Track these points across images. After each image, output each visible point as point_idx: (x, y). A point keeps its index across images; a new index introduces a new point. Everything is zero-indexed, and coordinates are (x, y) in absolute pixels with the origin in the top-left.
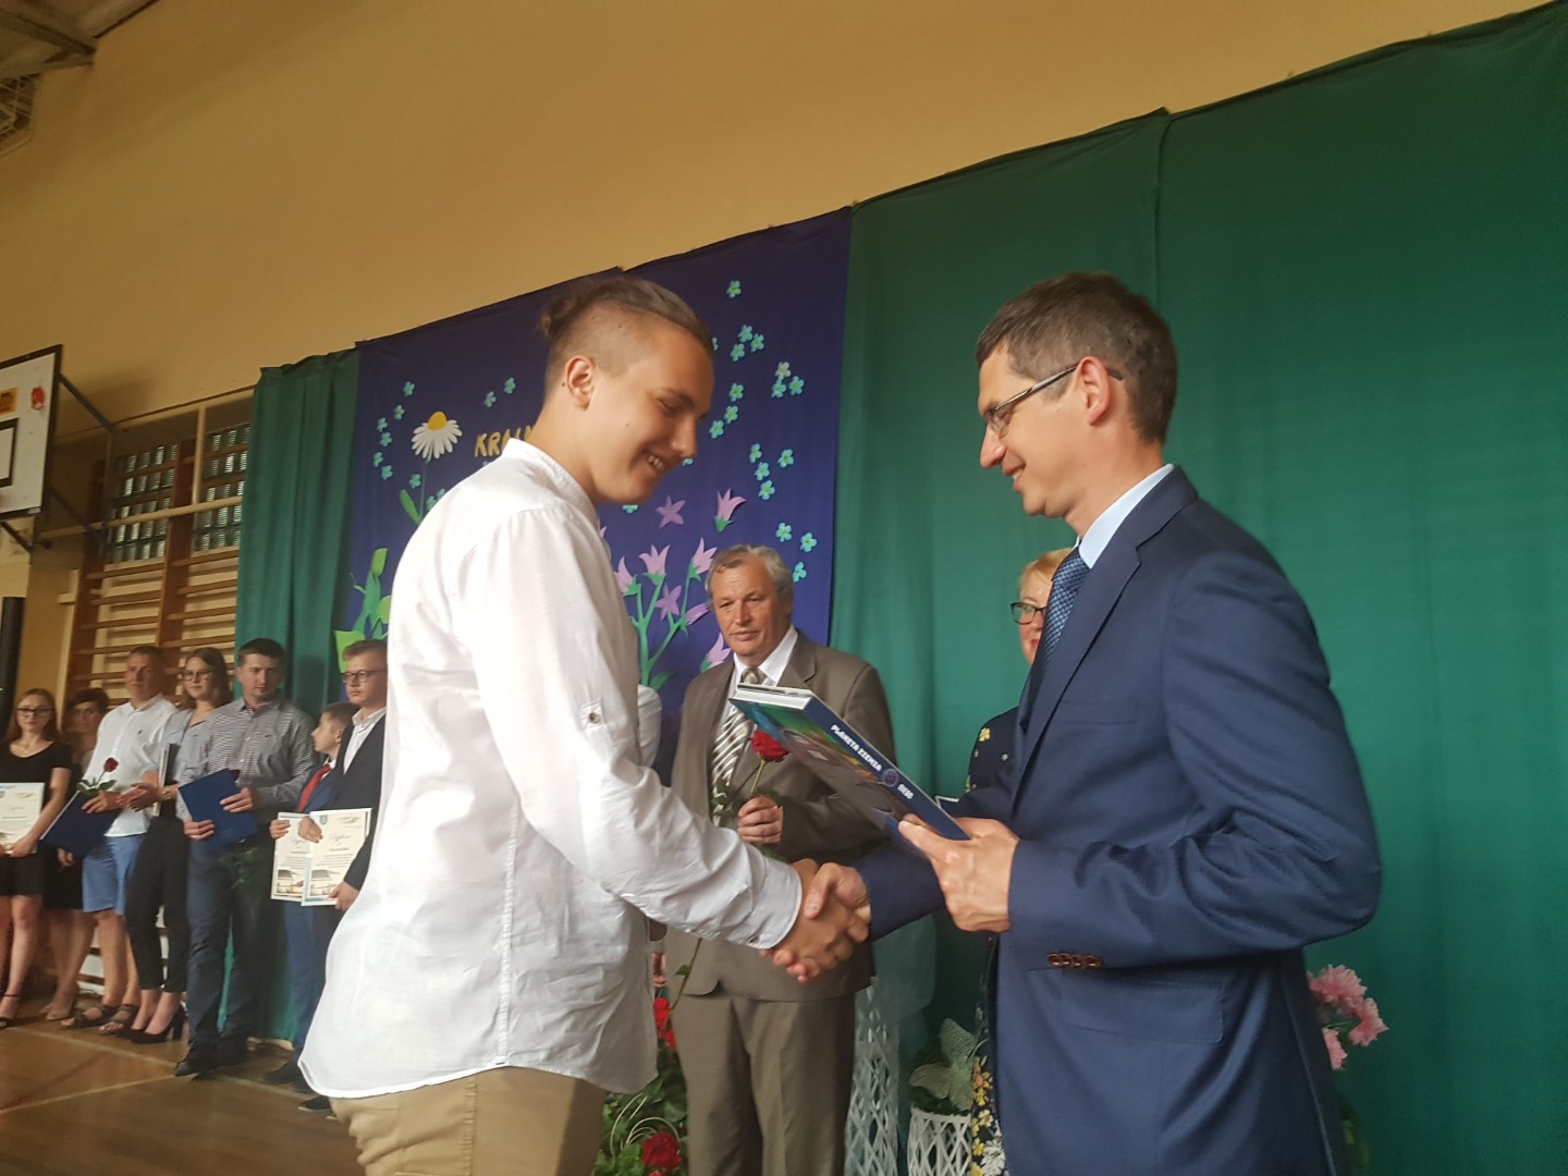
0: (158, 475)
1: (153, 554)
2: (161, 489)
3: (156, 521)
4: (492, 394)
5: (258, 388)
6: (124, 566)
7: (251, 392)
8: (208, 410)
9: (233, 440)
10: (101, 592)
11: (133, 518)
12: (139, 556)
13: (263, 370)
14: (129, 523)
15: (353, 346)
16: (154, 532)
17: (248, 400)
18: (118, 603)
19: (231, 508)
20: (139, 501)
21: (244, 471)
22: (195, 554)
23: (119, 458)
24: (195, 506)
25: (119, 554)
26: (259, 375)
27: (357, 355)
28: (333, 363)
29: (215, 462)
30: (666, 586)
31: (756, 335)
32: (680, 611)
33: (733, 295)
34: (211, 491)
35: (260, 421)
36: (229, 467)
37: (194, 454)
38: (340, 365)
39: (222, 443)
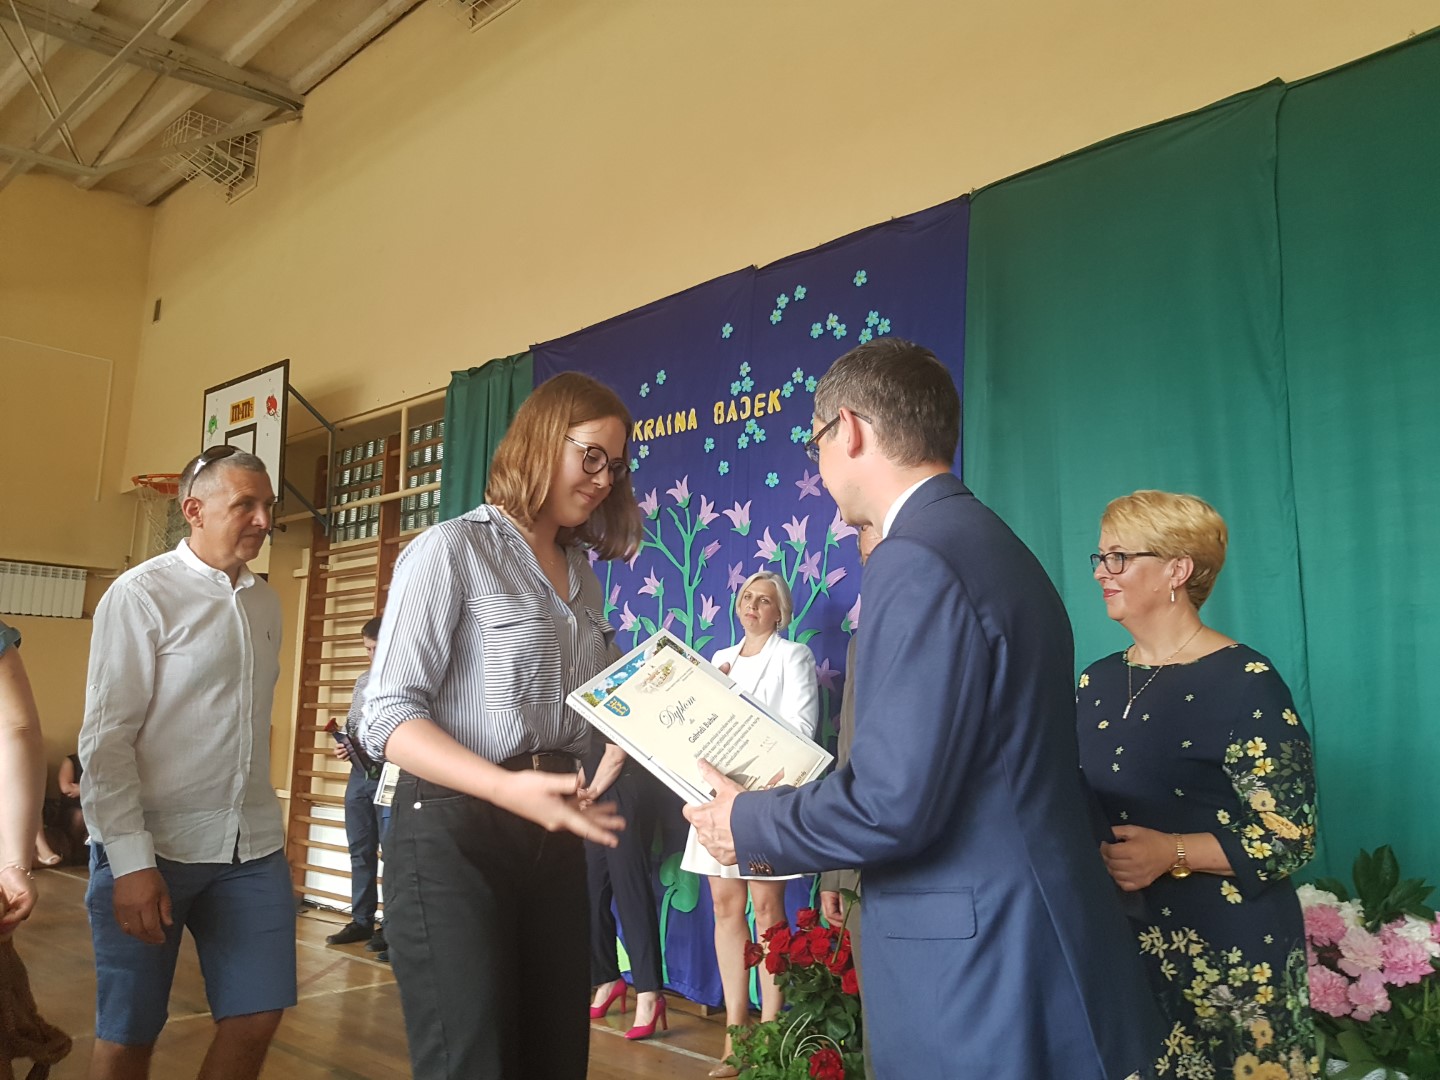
0: (370, 466)
1: (369, 534)
2: (373, 477)
3: (370, 506)
4: (646, 385)
5: (450, 388)
6: (345, 544)
7: (444, 392)
8: (410, 410)
9: (429, 434)
10: (328, 567)
11: (350, 504)
12: (357, 536)
13: (453, 373)
14: (349, 508)
15: (528, 349)
16: (369, 515)
17: (442, 400)
18: (343, 576)
19: (431, 493)
20: (356, 488)
21: (440, 461)
22: (402, 533)
23: (337, 453)
24: (402, 492)
25: (340, 534)
26: (450, 377)
27: (531, 357)
28: (511, 365)
29: (416, 454)
30: (807, 552)
31: (883, 320)
32: (820, 575)
33: (859, 284)
34: (414, 479)
35: (452, 418)
36: (428, 457)
37: (399, 447)
38: (517, 366)
39: (421, 437)
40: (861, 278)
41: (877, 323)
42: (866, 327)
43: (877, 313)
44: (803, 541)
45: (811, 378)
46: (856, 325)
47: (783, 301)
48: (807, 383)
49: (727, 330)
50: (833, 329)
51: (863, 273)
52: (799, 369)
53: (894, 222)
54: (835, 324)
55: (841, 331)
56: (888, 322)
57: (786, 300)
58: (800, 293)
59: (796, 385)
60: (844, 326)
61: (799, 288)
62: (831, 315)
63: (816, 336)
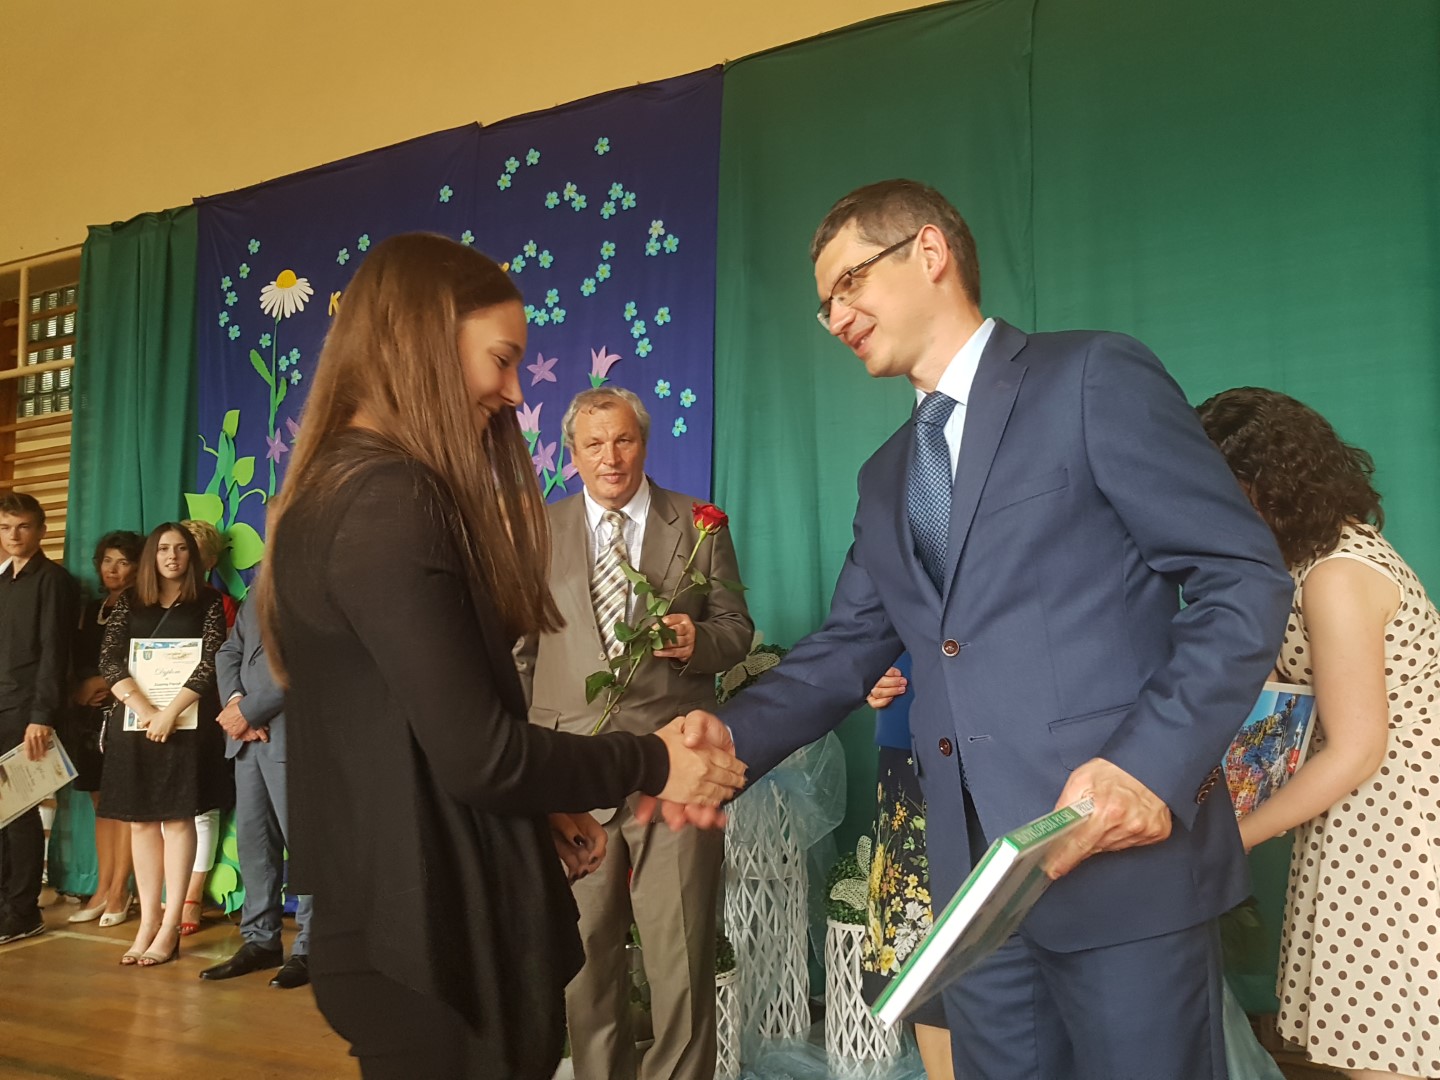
4: (345, 250)
5: (87, 246)
7: (79, 250)
8: (31, 271)
9: (54, 303)
13: (91, 228)
15: (192, 203)
17: (73, 261)
19: (56, 372)
21: (69, 335)
22: (19, 421)
24: (19, 370)
26: (85, 234)
27: (196, 209)
28: (169, 220)
29: (36, 327)
30: (540, 442)
31: (627, 193)
32: (556, 468)
33: (601, 152)
34: (34, 356)
35: (88, 282)
36: (52, 332)
37: (16, 315)
38: (176, 222)
39: (43, 305)
40: (603, 146)
41: (621, 196)
42: (609, 199)
43: (620, 186)
44: (536, 431)
45: (546, 252)
46: (598, 197)
47: (512, 165)
48: (541, 257)
49: (446, 194)
50: (572, 200)
51: (606, 139)
52: (531, 242)
53: (640, 88)
54: (573, 195)
55: (580, 202)
56: (633, 196)
57: (517, 164)
58: (533, 157)
59: (528, 260)
60: (583, 197)
61: (532, 150)
62: (569, 184)
63: (551, 206)
